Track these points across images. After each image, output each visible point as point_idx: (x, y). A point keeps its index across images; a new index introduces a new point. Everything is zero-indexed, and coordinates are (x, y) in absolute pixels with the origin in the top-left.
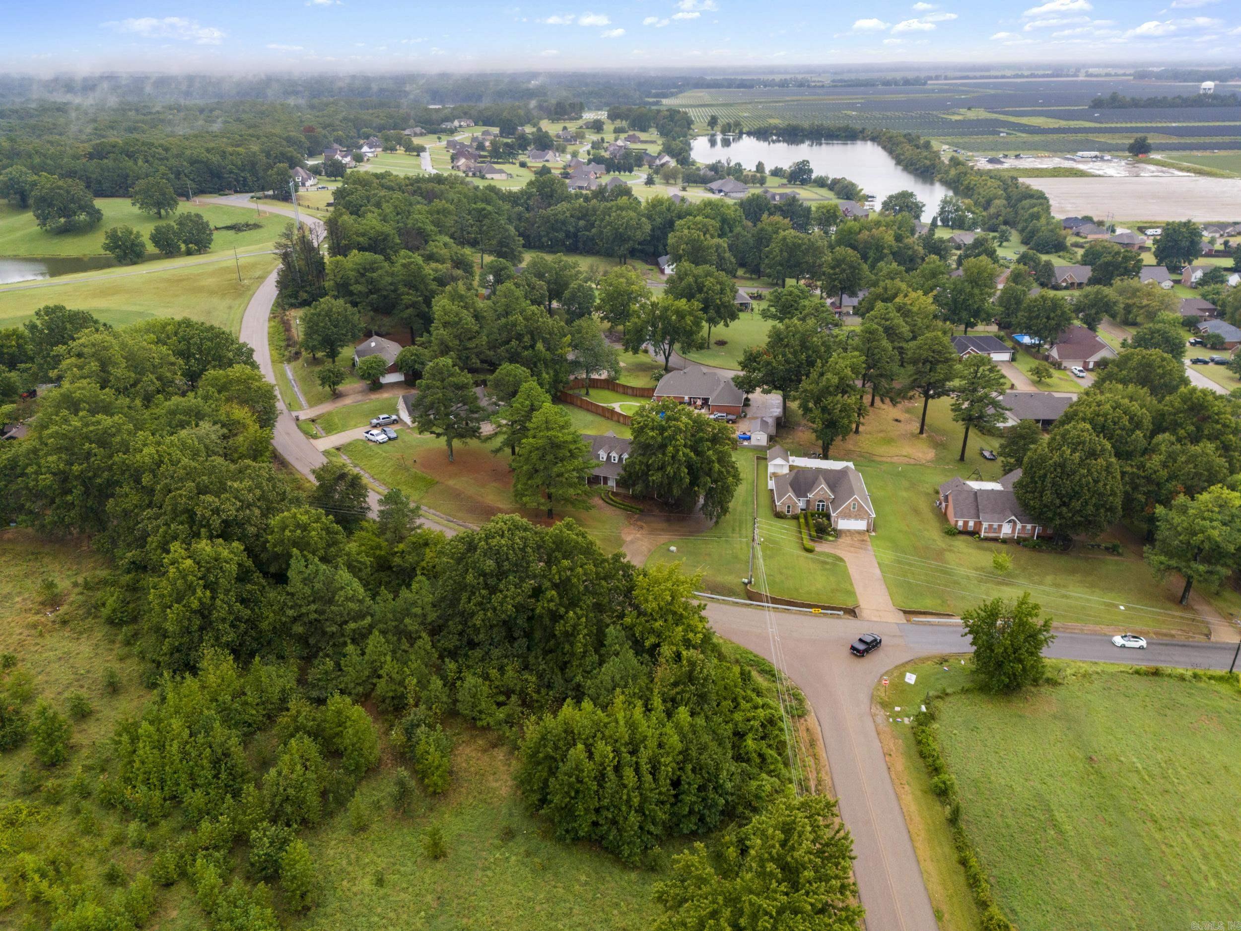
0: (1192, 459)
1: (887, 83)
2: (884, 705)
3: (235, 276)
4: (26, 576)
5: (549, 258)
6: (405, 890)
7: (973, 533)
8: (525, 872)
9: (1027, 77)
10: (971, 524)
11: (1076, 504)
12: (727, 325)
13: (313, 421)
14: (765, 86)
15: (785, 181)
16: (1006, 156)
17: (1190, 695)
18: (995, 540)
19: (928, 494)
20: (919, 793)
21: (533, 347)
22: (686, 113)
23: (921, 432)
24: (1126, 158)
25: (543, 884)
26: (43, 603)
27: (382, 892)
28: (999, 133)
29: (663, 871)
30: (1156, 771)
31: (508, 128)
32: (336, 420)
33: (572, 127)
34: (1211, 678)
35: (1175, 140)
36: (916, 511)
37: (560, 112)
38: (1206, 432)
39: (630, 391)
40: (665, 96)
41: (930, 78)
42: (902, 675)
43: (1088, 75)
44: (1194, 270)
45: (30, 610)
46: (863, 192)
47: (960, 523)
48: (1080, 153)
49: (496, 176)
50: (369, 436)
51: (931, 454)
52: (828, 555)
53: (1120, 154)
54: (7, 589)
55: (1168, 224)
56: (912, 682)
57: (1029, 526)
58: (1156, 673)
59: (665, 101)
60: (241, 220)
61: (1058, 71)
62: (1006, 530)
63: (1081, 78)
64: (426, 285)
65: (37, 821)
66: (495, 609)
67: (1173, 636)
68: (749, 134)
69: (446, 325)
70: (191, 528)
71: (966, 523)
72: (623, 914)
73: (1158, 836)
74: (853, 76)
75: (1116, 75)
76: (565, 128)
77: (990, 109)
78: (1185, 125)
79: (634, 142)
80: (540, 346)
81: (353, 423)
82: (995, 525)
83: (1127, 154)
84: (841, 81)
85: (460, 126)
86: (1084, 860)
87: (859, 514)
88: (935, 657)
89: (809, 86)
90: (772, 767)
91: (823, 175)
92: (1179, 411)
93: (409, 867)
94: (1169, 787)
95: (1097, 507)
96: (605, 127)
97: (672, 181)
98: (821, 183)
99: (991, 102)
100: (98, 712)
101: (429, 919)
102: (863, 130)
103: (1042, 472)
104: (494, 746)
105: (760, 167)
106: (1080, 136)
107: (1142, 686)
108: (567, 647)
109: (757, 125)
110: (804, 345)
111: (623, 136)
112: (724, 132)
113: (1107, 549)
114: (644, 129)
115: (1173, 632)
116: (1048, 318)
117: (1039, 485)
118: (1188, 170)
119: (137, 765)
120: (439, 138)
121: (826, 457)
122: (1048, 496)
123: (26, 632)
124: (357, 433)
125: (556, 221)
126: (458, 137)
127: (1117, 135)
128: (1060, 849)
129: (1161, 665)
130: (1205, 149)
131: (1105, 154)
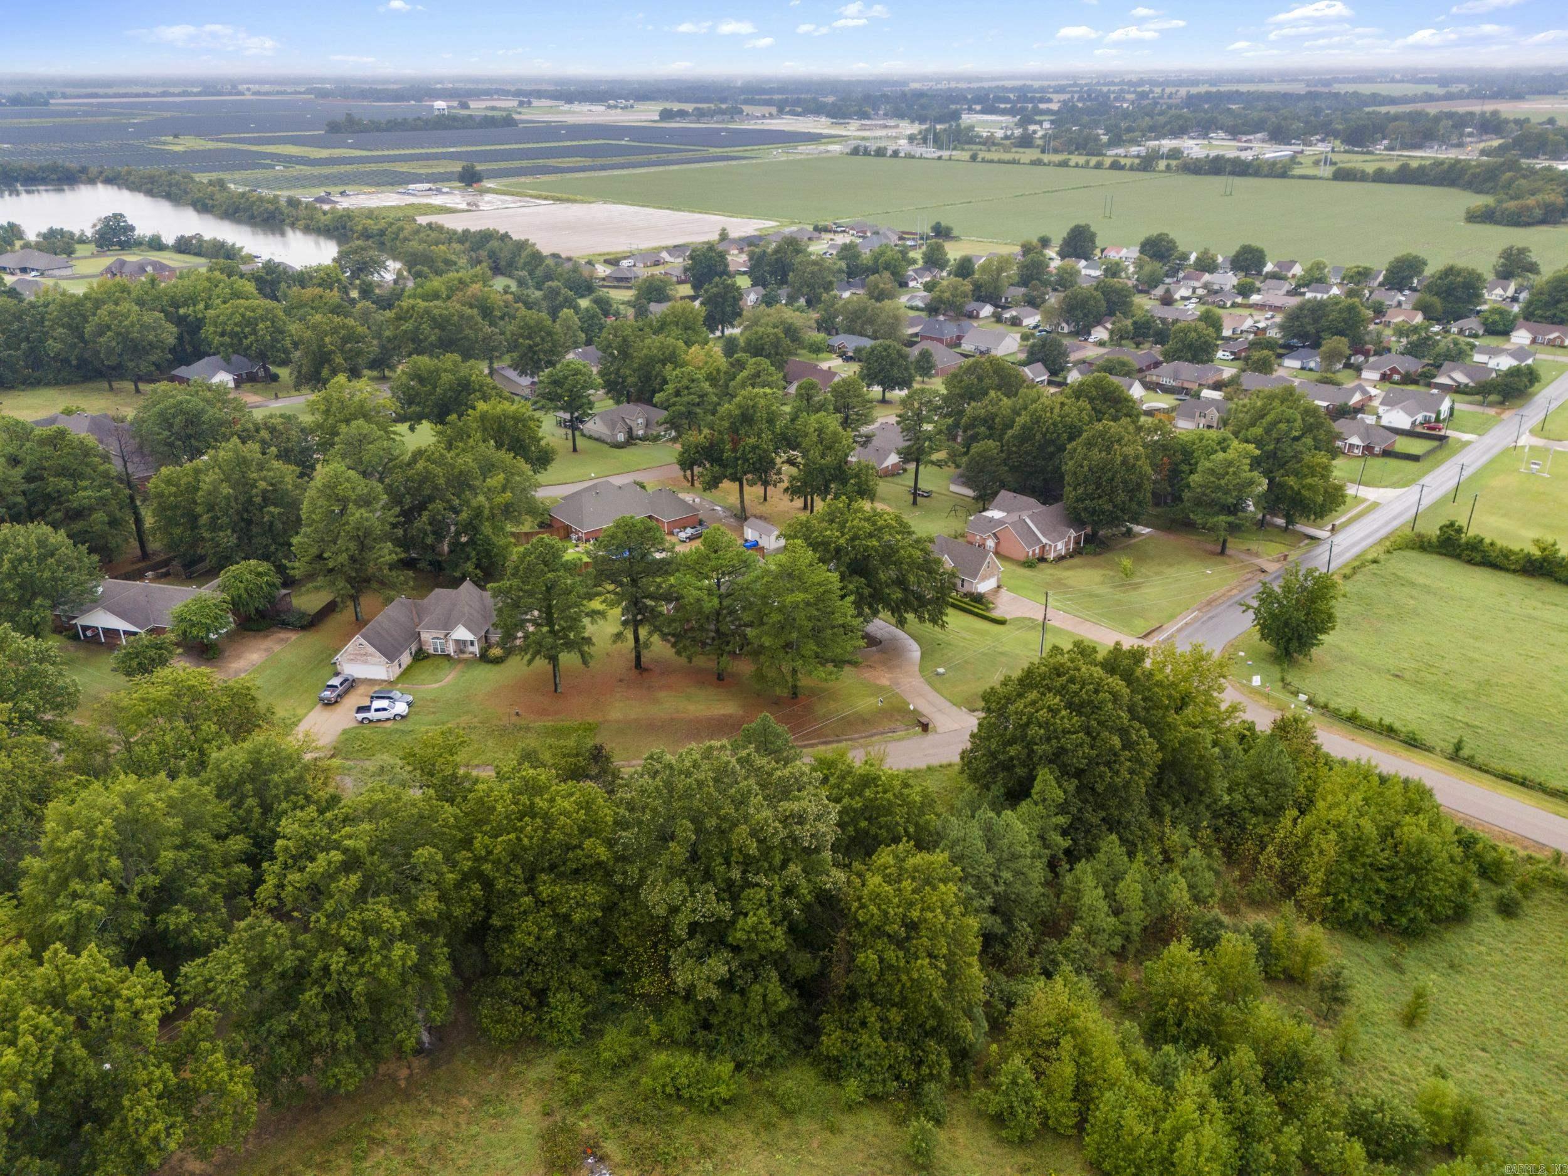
7: (1042, 559)
9: (179, 95)
16: (328, 194)
24: (463, 188)
28: (272, 167)
48: (411, 186)
52: (1019, 620)
53: (449, 184)
56: (1259, 683)
61: (210, 87)
77: (204, 136)
83: (460, 184)
87: (992, 572)
98: (155, 244)
99: (190, 127)
102: (84, 170)
118: (546, 198)
130: (525, 175)
131: (439, 185)
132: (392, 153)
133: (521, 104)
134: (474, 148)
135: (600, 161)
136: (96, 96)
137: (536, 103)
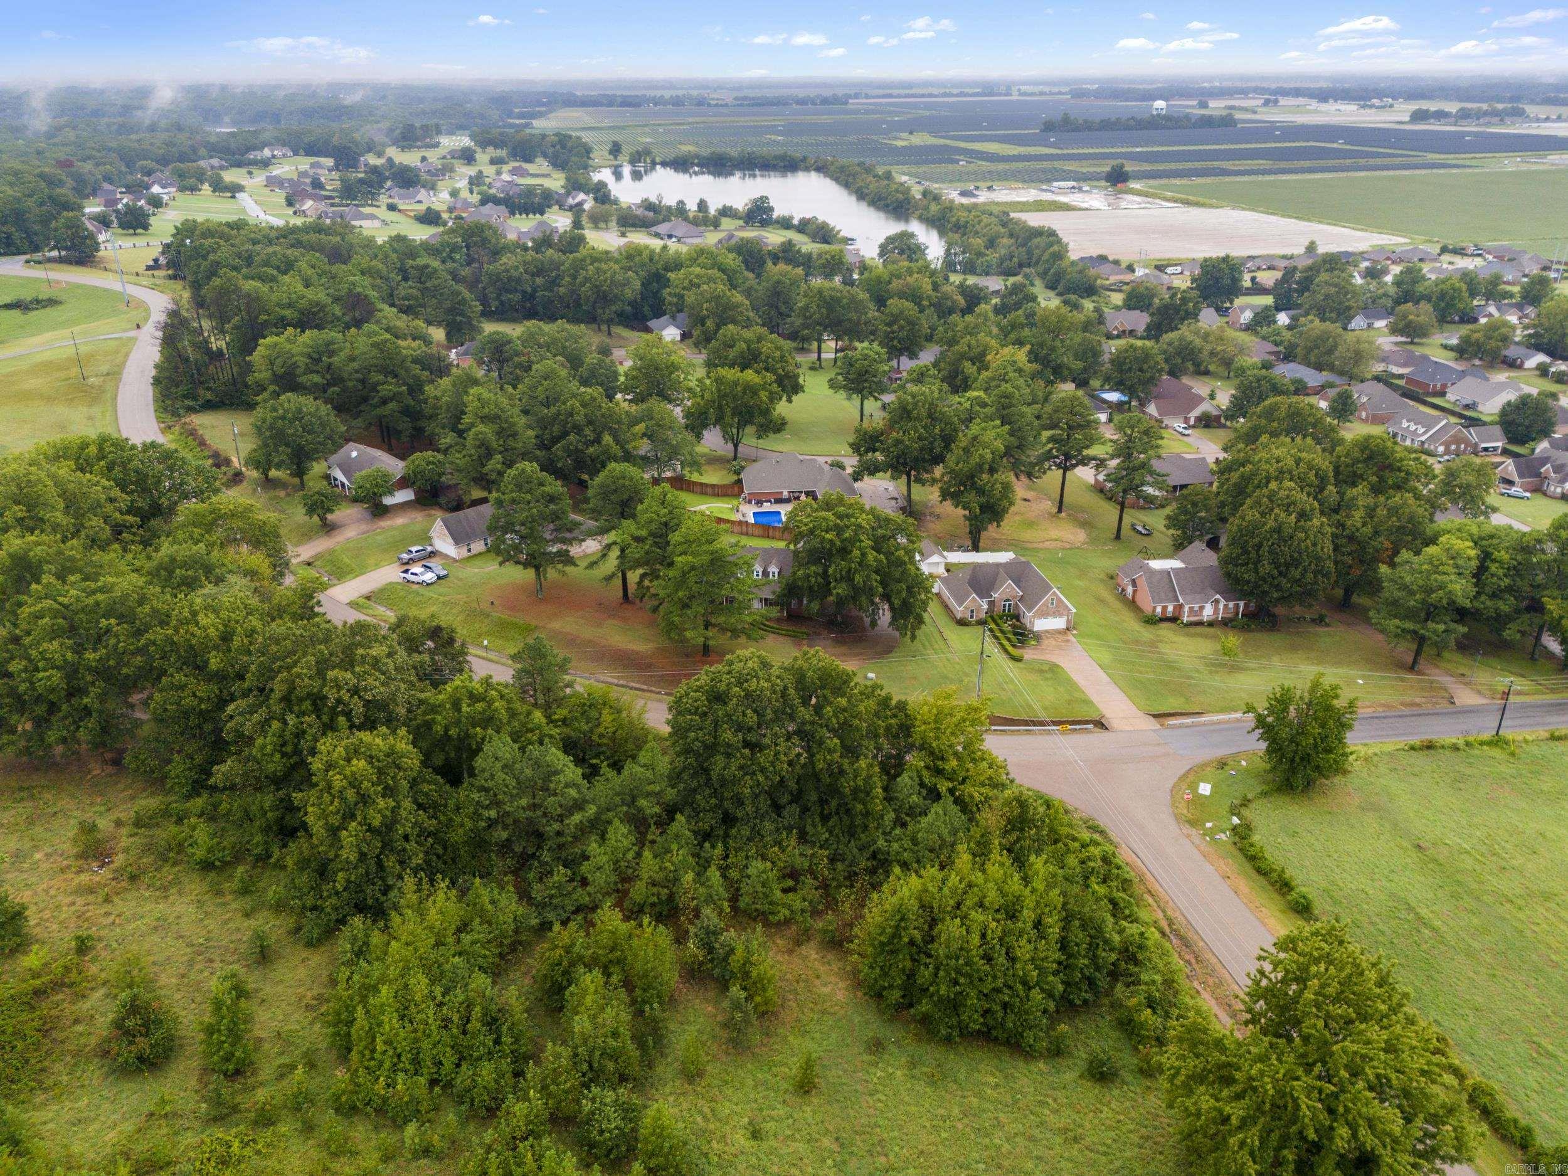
0: (1393, 511)
1: (802, 102)
2: (1192, 823)
3: (75, 371)
4: (30, 821)
5: (547, 327)
6: (791, 1137)
7: (1174, 619)
8: (921, 1087)
9: (957, 95)
10: (1170, 608)
11: (1296, 573)
12: (790, 401)
13: (309, 564)
14: (655, 104)
15: (741, 223)
16: (977, 188)
17: (1470, 765)
18: (1200, 624)
19: (1102, 581)
20: (1278, 914)
21: (598, 440)
22: (578, 138)
23: (1060, 510)
24: (1106, 188)
25: (948, 1096)
26: (79, 857)
27: (765, 1146)
28: (957, 161)
29: (1070, 1055)
30: (1484, 849)
31: (346, 157)
32: (346, 560)
33: (433, 156)
34: (1482, 743)
35: (1146, 167)
36: (1102, 601)
37: (408, 138)
38: (1390, 482)
39: (709, 490)
40: (534, 116)
41: (850, 96)
42: (1194, 787)
43: (1021, 94)
44: (1242, 309)
45: (69, 867)
46: (842, 234)
47: (1159, 609)
48: (1056, 184)
49: (365, 223)
50: (409, 576)
51: (1079, 536)
52: (1041, 662)
53: (1096, 183)
54: (13, 844)
55: (1206, 260)
56: (1208, 793)
57: (1231, 605)
58: (1430, 746)
59: (536, 123)
60: (27, 295)
61: (988, 89)
62: (1208, 612)
63: (1015, 97)
64: (407, 370)
65: (258, 1152)
66: (763, 770)
67: (1418, 705)
68: (664, 164)
69: (485, 419)
70: (318, 717)
71: (1164, 608)
72: (1056, 1112)
73: (1520, 915)
74: (757, 93)
75: (1051, 93)
76: (424, 159)
77: (935, 133)
78: (1149, 149)
79: (522, 176)
80: (607, 439)
81: (372, 561)
82: (1196, 607)
83: (1103, 183)
84: (745, 98)
85: (274, 156)
86: (1470, 953)
87: (1058, 610)
88: (1211, 762)
89: (709, 105)
90: (1127, 912)
91: (786, 214)
92: (1356, 461)
93: (781, 1111)
94: (1504, 864)
95: (1316, 573)
96: (477, 156)
97: (602, 225)
98: (785, 223)
99: (932, 125)
100: (257, 990)
101: (840, 1166)
102: (804, 159)
103: (1257, 540)
104: (798, 943)
105: (702, 205)
106: (1046, 165)
107: (1420, 760)
108: (859, 807)
109: (671, 155)
110: (933, 416)
111: (506, 168)
112: (632, 162)
113: (1313, 620)
114: (529, 160)
115: (1418, 700)
116: (1141, 370)
117: (1253, 555)
118: (1176, 201)
119: (380, 1047)
120: (250, 173)
121: (976, 548)
122: (1266, 568)
123: (80, 901)
124: (389, 574)
125: (510, 279)
126: (277, 171)
127: (1085, 163)
128: (1442, 948)
129: (1434, 737)
130: (1182, 177)
131: (1081, 184)
132: (1081, 151)
133: (1267, 103)
134: (1165, 149)
135: (1283, 165)
136: (890, 96)
137: (1283, 101)
